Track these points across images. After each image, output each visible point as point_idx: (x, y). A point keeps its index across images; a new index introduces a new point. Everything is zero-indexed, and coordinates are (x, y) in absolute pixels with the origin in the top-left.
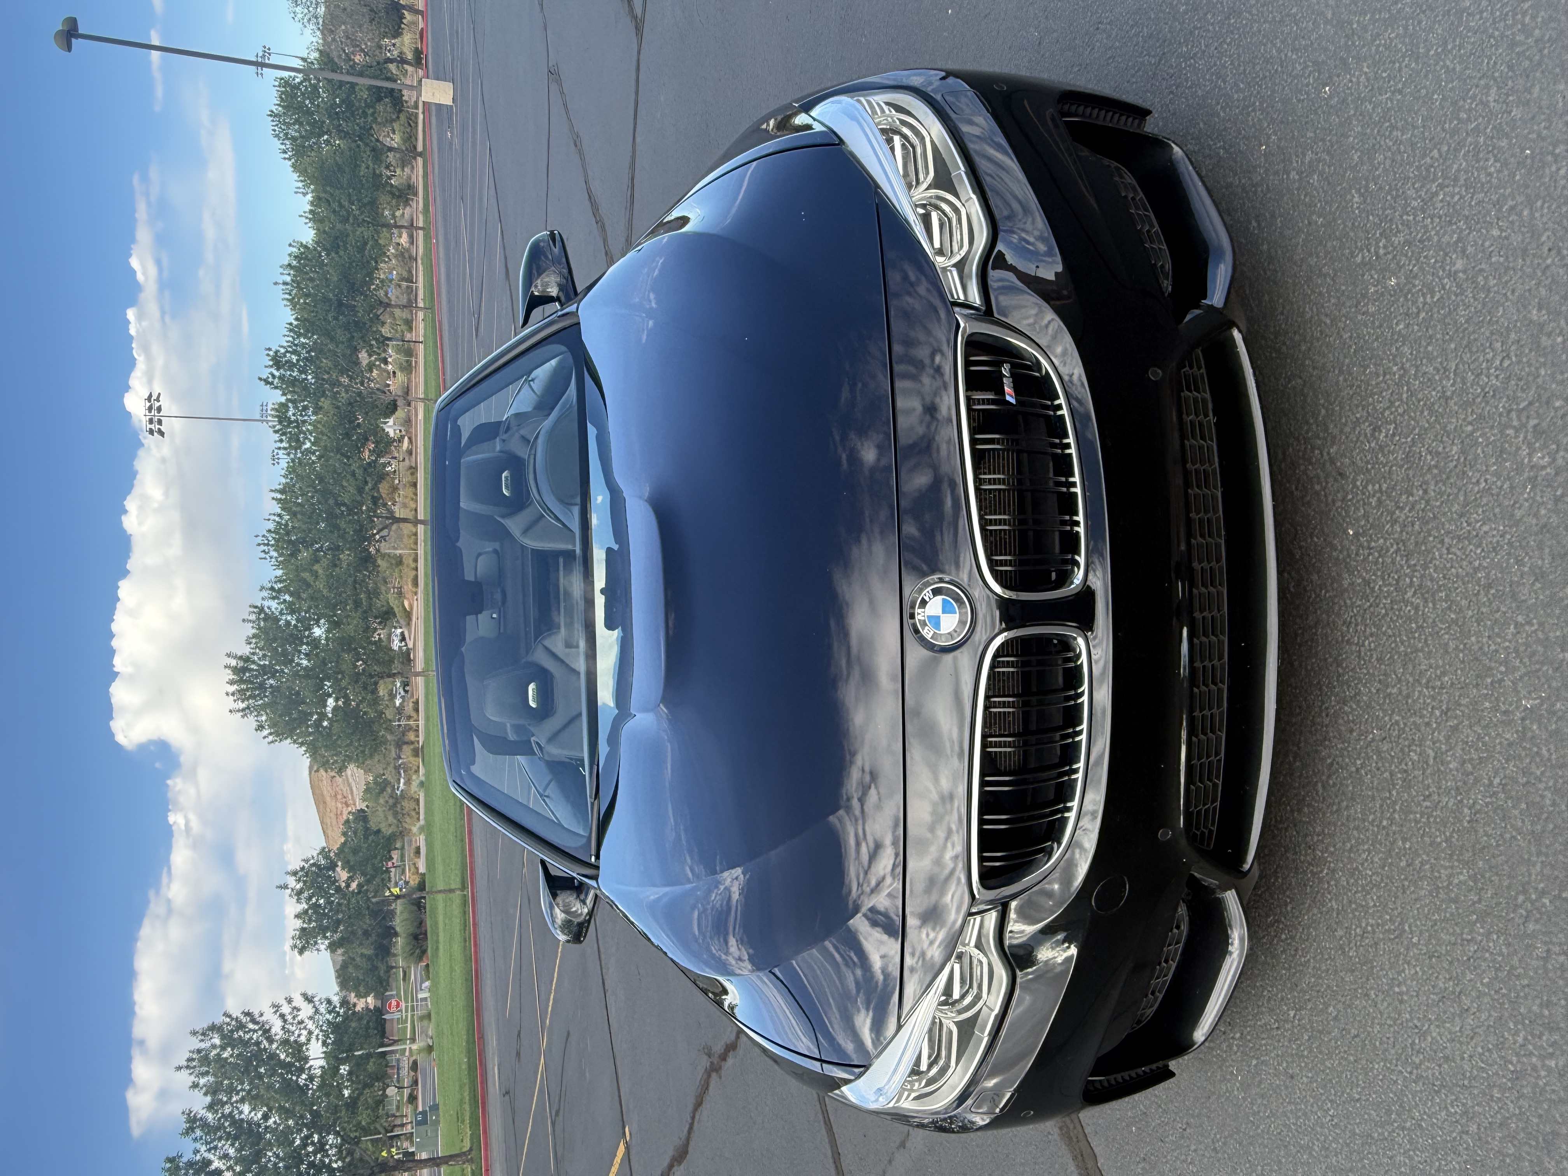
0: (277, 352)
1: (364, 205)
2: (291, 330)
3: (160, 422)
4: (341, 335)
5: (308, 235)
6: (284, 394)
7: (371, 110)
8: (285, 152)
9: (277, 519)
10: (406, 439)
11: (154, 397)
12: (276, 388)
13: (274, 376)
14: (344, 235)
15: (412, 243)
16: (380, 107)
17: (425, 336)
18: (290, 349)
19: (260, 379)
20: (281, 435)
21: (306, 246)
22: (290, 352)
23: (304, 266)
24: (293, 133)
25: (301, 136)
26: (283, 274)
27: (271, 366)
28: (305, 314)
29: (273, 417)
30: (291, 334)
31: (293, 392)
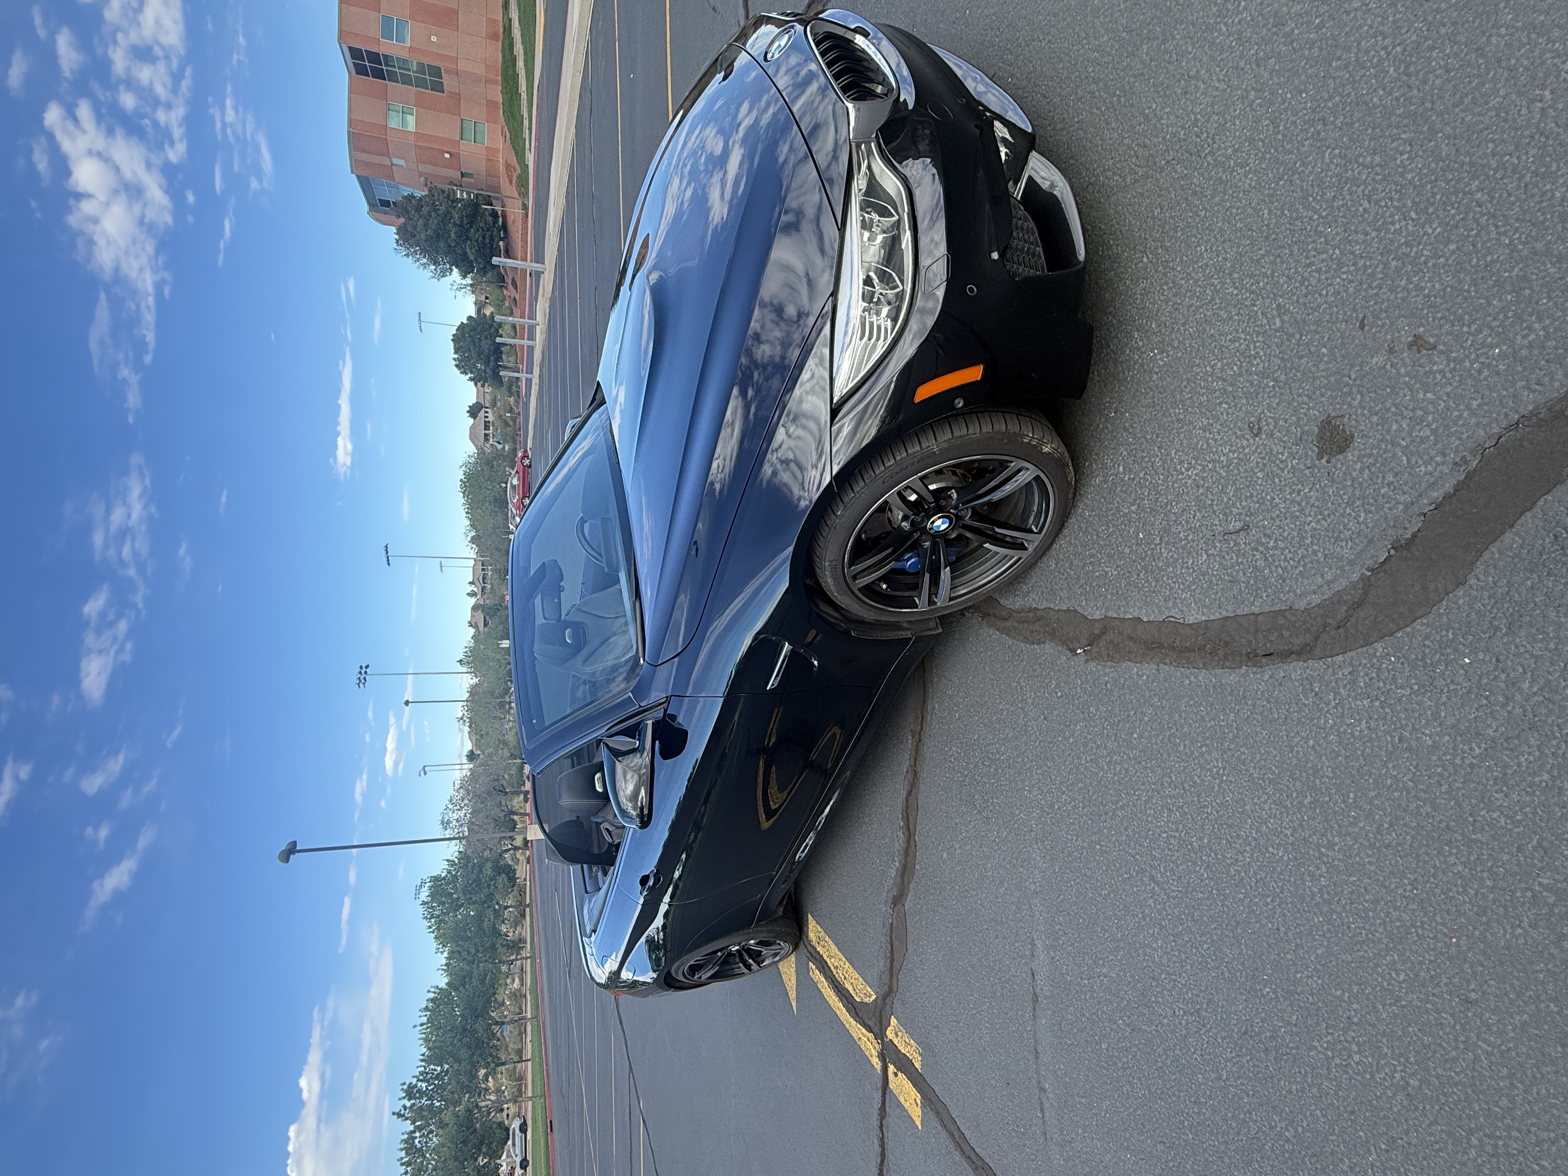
0: (409, 1085)
1: (486, 950)
2: (422, 1061)
4: (464, 1054)
5: (443, 981)
6: (413, 1123)
12: (407, 1119)
13: (405, 1108)
14: (470, 974)
15: (522, 985)
17: (533, 1052)
18: (421, 1077)
19: (394, 1114)
20: (407, 1166)
21: (441, 989)
22: (421, 1081)
23: (438, 1007)
24: (437, 913)
25: (443, 913)
26: (420, 1017)
27: (404, 1098)
28: (436, 1044)
29: (402, 1150)
30: (423, 1064)
31: (422, 1118)
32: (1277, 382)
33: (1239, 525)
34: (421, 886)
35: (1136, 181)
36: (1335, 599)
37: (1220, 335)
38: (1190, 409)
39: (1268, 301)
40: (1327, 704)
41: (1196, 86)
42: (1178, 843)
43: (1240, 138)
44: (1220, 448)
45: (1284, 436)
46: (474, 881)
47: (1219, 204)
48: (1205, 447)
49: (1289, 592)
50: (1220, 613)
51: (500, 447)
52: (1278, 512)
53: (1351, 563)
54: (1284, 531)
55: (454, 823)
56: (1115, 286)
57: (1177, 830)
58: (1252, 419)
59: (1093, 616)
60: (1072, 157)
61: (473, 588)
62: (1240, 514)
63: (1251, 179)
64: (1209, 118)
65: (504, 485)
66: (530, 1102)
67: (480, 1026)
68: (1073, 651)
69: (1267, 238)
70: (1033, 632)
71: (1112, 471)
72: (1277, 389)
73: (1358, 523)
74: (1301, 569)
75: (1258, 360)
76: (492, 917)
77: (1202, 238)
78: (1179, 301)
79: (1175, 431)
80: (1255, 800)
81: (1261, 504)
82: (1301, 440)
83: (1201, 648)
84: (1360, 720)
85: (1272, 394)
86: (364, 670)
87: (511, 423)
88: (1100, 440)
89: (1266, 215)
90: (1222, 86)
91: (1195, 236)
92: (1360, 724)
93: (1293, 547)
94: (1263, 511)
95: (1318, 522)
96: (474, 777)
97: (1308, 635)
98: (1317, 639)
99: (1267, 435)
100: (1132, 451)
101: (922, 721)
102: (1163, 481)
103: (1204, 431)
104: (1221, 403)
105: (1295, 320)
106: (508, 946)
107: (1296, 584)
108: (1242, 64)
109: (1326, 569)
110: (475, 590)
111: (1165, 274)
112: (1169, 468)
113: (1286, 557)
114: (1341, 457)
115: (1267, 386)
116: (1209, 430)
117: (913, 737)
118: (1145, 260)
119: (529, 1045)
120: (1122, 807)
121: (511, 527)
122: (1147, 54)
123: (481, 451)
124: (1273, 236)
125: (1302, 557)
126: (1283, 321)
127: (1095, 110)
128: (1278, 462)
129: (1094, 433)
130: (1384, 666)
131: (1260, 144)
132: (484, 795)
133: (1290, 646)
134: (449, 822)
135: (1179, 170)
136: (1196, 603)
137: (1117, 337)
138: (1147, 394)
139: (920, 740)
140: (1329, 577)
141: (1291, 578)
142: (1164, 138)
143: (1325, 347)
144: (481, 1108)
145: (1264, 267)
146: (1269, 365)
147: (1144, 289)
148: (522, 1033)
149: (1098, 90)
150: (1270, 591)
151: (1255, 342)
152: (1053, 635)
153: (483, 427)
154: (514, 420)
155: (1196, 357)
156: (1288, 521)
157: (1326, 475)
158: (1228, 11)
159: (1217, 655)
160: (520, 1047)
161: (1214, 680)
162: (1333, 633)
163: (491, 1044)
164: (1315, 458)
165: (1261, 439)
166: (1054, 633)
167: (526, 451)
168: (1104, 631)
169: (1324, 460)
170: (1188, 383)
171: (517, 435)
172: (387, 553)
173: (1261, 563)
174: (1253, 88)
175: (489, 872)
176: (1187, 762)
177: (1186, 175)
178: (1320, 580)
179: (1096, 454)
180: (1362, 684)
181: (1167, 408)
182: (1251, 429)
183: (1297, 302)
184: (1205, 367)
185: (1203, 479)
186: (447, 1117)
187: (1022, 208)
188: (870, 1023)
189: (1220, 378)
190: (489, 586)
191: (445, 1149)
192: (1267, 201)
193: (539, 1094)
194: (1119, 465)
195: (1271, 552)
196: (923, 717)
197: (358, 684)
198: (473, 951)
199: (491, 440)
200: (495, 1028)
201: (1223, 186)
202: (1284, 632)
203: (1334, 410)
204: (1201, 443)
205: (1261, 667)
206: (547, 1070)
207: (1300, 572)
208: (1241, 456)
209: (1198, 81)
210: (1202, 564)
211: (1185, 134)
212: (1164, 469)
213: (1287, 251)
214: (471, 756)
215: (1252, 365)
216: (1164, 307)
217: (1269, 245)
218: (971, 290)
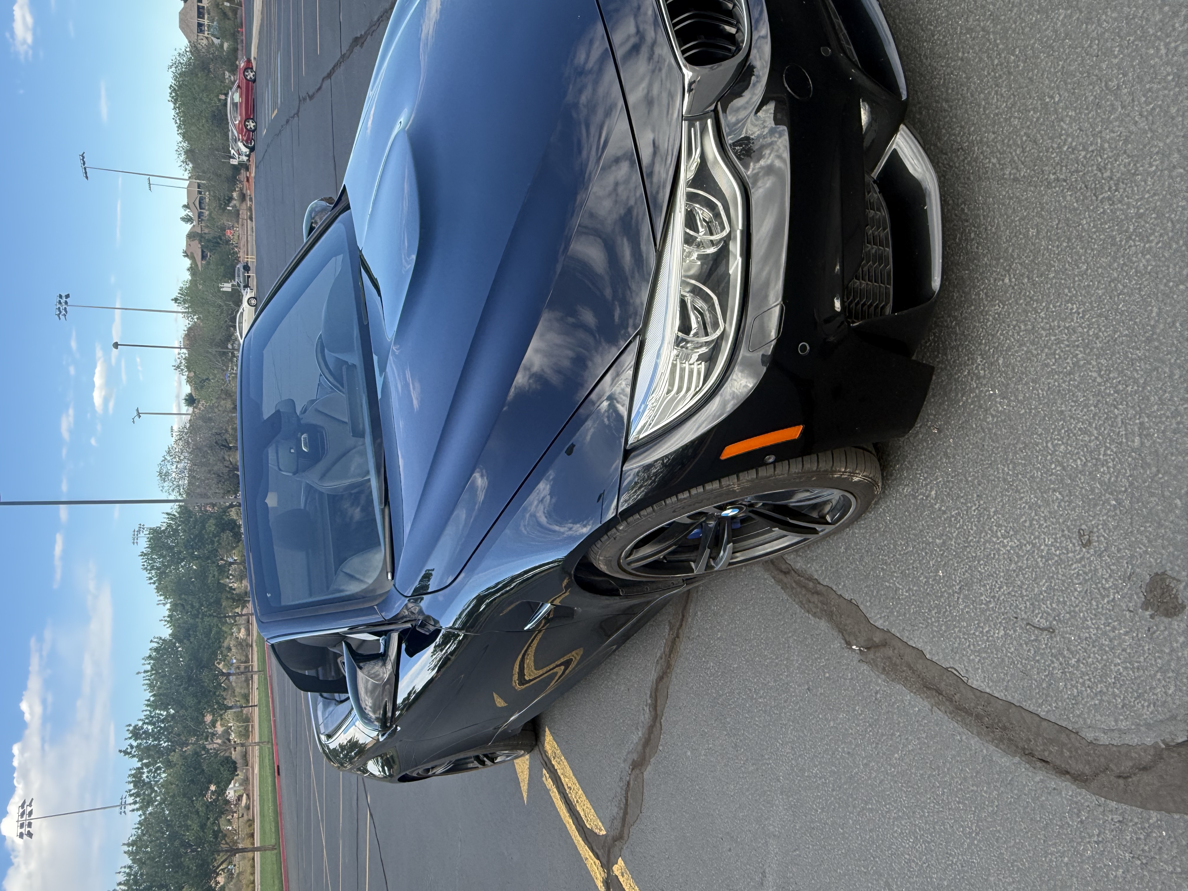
0: (135, 727)
1: (210, 604)
2: (147, 705)
3: (30, 825)
4: (190, 701)
5: (166, 632)
6: (141, 760)
7: (217, 538)
8: (151, 579)
9: (127, 870)
10: (245, 796)
11: (27, 803)
12: (134, 756)
13: (132, 747)
14: (195, 627)
16: (224, 536)
17: (259, 700)
18: (147, 721)
19: (120, 751)
20: (136, 797)
21: (164, 640)
22: (147, 723)
23: (162, 656)
24: (158, 565)
25: (164, 565)
26: (144, 664)
27: (130, 738)
28: (161, 692)
29: (130, 782)
30: (149, 708)
31: (148, 757)
32: (1119, 504)
33: (1044, 624)
34: (139, 531)
35: (1016, 180)
36: (1124, 750)
37: (1071, 417)
38: (1020, 476)
39: (1132, 412)
40: (1090, 837)
41: (1112, 105)
42: (919, 870)
43: (1148, 202)
44: (1043, 536)
45: (1113, 564)
46: (196, 536)
47: (1105, 268)
48: (1027, 524)
49: (1079, 716)
50: (1006, 696)
51: (217, 41)
52: (1087, 635)
53: (1149, 726)
54: (1089, 657)
55: (174, 475)
56: (967, 290)
57: (920, 859)
58: (1084, 527)
59: (875, 621)
60: (947, 101)
61: (188, 212)
62: (1048, 614)
63: (1148, 261)
64: (1118, 155)
65: (222, 97)
66: (257, 748)
67: (205, 675)
68: (849, 644)
69: (1149, 340)
70: (810, 602)
71: (923, 490)
72: (1118, 512)
73: (1165, 693)
74: (1097, 702)
75: (1105, 468)
76: (216, 573)
77: (1076, 296)
78: (1035, 352)
79: (999, 489)
80: (1001, 877)
81: (1072, 617)
82: (1129, 579)
83: (978, 717)
84: (1117, 867)
85: (1111, 513)
86: (64, 299)
87: (230, 14)
88: (916, 450)
89: (1154, 314)
90: (1143, 125)
91: (1069, 289)
92: (1117, 871)
93: (1094, 677)
94: (1072, 625)
95: (1126, 668)
96: (193, 428)
97: (1087, 767)
98: (1096, 775)
99: (1095, 551)
100: (948, 482)
101: (682, 620)
102: (975, 533)
103: (1030, 508)
104: (1054, 490)
105: (1156, 451)
106: (234, 600)
107: (1088, 713)
108: (1173, 110)
109: (1121, 717)
110: (190, 214)
111: (1026, 312)
112: (984, 524)
113: (1084, 682)
114: (1166, 620)
115: (1107, 501)
116: (1036, 510)
117: (671, 629)
118: (1007, 280)
119: (256, 693)
120: (871, 810)
121: (232, 151)
122: (1063, 25)
123: (194, 48)
124: (1156, 344)
125: (1100, 691)
126: (1142, 443)
127: (985, 57)
128: (1100, 585)
129: (911, 439)
130: (1154, 835)
131: (1170, 224)
132: (206, 449)
133: (1067, 767)
134: (167, 474)
135: (1068, 198)
136: (983, 672)
137: (958, 350)
138: (978, 432)
139: (678, 636)
140: (1123, 725)
141: (1084, 705)
142: (1060, 147)
143: (1181, 499)
144: (208, 750)
145: (1137, 371)
146: (1116, 481)
147: (999, 314)
148: (248, 681)
149: (993, 32)
150: (1060, 704)
151: (1107, 448)
152: (830, 616)
153: (196, 14)
154: (235, 11)
155: (1039, 425)
156: (1096, 649)
157: (1146, 628)
158: (1174, 29)
159: (993, 732)
160: (246, 691)
161: (985, 751)
162: (1112, 778)
163: (217, 693)
164: (1139, 605)
165: (1088, 553)
166: (832, 616)
167: (249, 61)
168: (884, 644)
169: (1147, 613)
170: (1024, 448)
171: (238, 32)
172: (84, 164)
173: (1058, 673)
174: (1179, 151)
175: (213, 528)
176: (943, 807)
177: (1075, 209)
178: (1113, 723)
179: (909, 462)
180: (1128, 838)
181: (995, 461)
182: (1081, 536)
183: (1164, 432)
184: (1047, 442)
185: (1018, 556)
186: (174, 757)
187: (877, 190)
188: (600, 854)
189: (1060, 464)
190: (207, 213)
191: (174, 786)
192: (1161, 299)
193: (266, 740)
194: (932, 488)
195: (1071, 669)
196: (683, 616)
197: (59, 315)
198: (197, 605)
199: (206, 33)
200: (222, 679)
201: (1114, 249)
202: (1065, 751)
203: (1172, 569)
204: (1024, 518)
205: (1034, 768)
206: (275, 721)
207: (1095, 705)
208: (1063, 557)
209: (1116, 99)
210: (998, 638)
211: (1085, 157)
212: (979, 521)
213: (1167, 370)
214: (190, 400)
215: (1097, 470)
216: (1016, 348)
217: (1148, 350)
218: (804, 348)
